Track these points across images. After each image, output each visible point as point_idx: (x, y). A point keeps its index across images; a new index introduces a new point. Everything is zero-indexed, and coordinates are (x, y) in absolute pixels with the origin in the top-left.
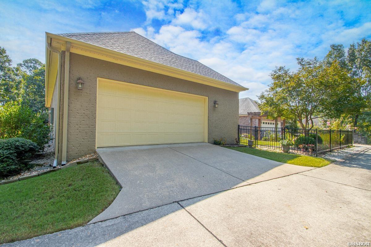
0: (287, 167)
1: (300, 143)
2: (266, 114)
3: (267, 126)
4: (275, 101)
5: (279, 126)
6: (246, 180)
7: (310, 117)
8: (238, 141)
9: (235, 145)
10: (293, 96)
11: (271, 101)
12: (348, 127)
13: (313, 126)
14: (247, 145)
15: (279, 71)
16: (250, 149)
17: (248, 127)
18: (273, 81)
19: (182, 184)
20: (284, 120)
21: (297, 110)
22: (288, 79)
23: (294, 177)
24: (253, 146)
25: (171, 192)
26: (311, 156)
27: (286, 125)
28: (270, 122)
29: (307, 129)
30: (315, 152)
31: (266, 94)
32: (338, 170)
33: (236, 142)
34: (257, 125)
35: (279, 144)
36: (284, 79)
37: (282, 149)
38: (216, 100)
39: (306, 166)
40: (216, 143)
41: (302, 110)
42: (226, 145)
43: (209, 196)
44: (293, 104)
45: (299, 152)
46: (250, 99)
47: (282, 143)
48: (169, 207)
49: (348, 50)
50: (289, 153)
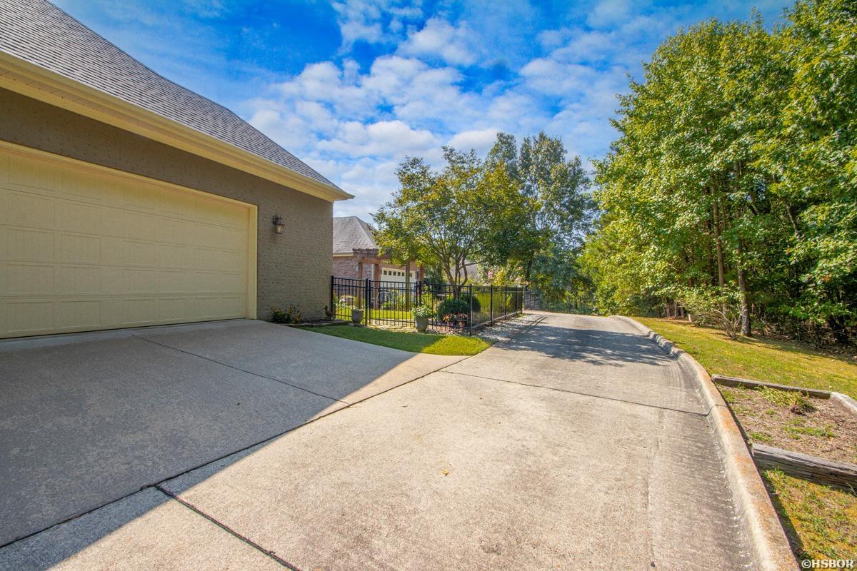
0: (422, 360)
1: (446, 313)
2: (389, 254)
3: (392, 278)
4: (405, 227)
5: (413, 279)
6: (341, 398)
7: (463, 263)
8: (331, 312)
9: (325, 321)
10: (435, 219)
11: (396, 227)
12: (518, 282)
13: (466, 280)
14: (350, 319)
15: (412, 167)
16: (355, 329)
17: (355, 282)
18: (401, 187)
19: (175, 432)
20: (422, 268)
21: (442, 249)
22: (428, 185)
23: (432, 380)
24: (361, 323)
25: (136, 462)
26: (462, 334)
27: (425, 277)
28: (397, 271)
29: (458, 284)
30: (470, 329)
31: (388, 210)
32: (500, 357)
33: (327, 314)
34: (373, 276)
35: (410, 315)
36: (420, 185)
37: (416, 325)
38: (279, 216)
39: (452, 354)
40: (278, 319)
41: (450, 248)
42: (302, 322)
43: (249, 450)
44: (436, 236)
45: (443, 328)
46: (359, 220)
47: (415, 314)
48: (128, 505)
49: (521, 146)
50: (428, 332)
